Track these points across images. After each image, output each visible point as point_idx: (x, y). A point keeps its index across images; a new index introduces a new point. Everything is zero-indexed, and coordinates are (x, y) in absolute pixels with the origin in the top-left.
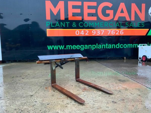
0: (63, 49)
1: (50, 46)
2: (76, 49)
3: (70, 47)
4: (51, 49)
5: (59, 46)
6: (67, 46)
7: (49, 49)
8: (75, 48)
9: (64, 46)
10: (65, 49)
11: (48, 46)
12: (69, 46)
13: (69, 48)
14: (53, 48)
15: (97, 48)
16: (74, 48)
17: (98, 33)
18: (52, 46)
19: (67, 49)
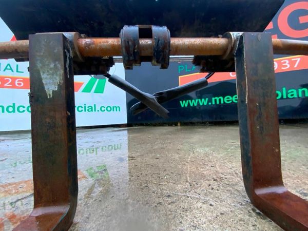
0: (205, 104)
1: (184, 102)
2: (233, 102)
3: (220, 100)
4: (186, 105)
5: (200, 100)
6: (213, 99)
7: (182, 106)
8: (230, 102)
9: (207, 99)
10: (210, 104)
11: (181, 102)
12: (217, 99)
13: (218, 103)
14: (189, 104)
15: (285, 97)
16: (228, 101)
17: (286, 66)
18: (187, 101)
19: (214, 103)
